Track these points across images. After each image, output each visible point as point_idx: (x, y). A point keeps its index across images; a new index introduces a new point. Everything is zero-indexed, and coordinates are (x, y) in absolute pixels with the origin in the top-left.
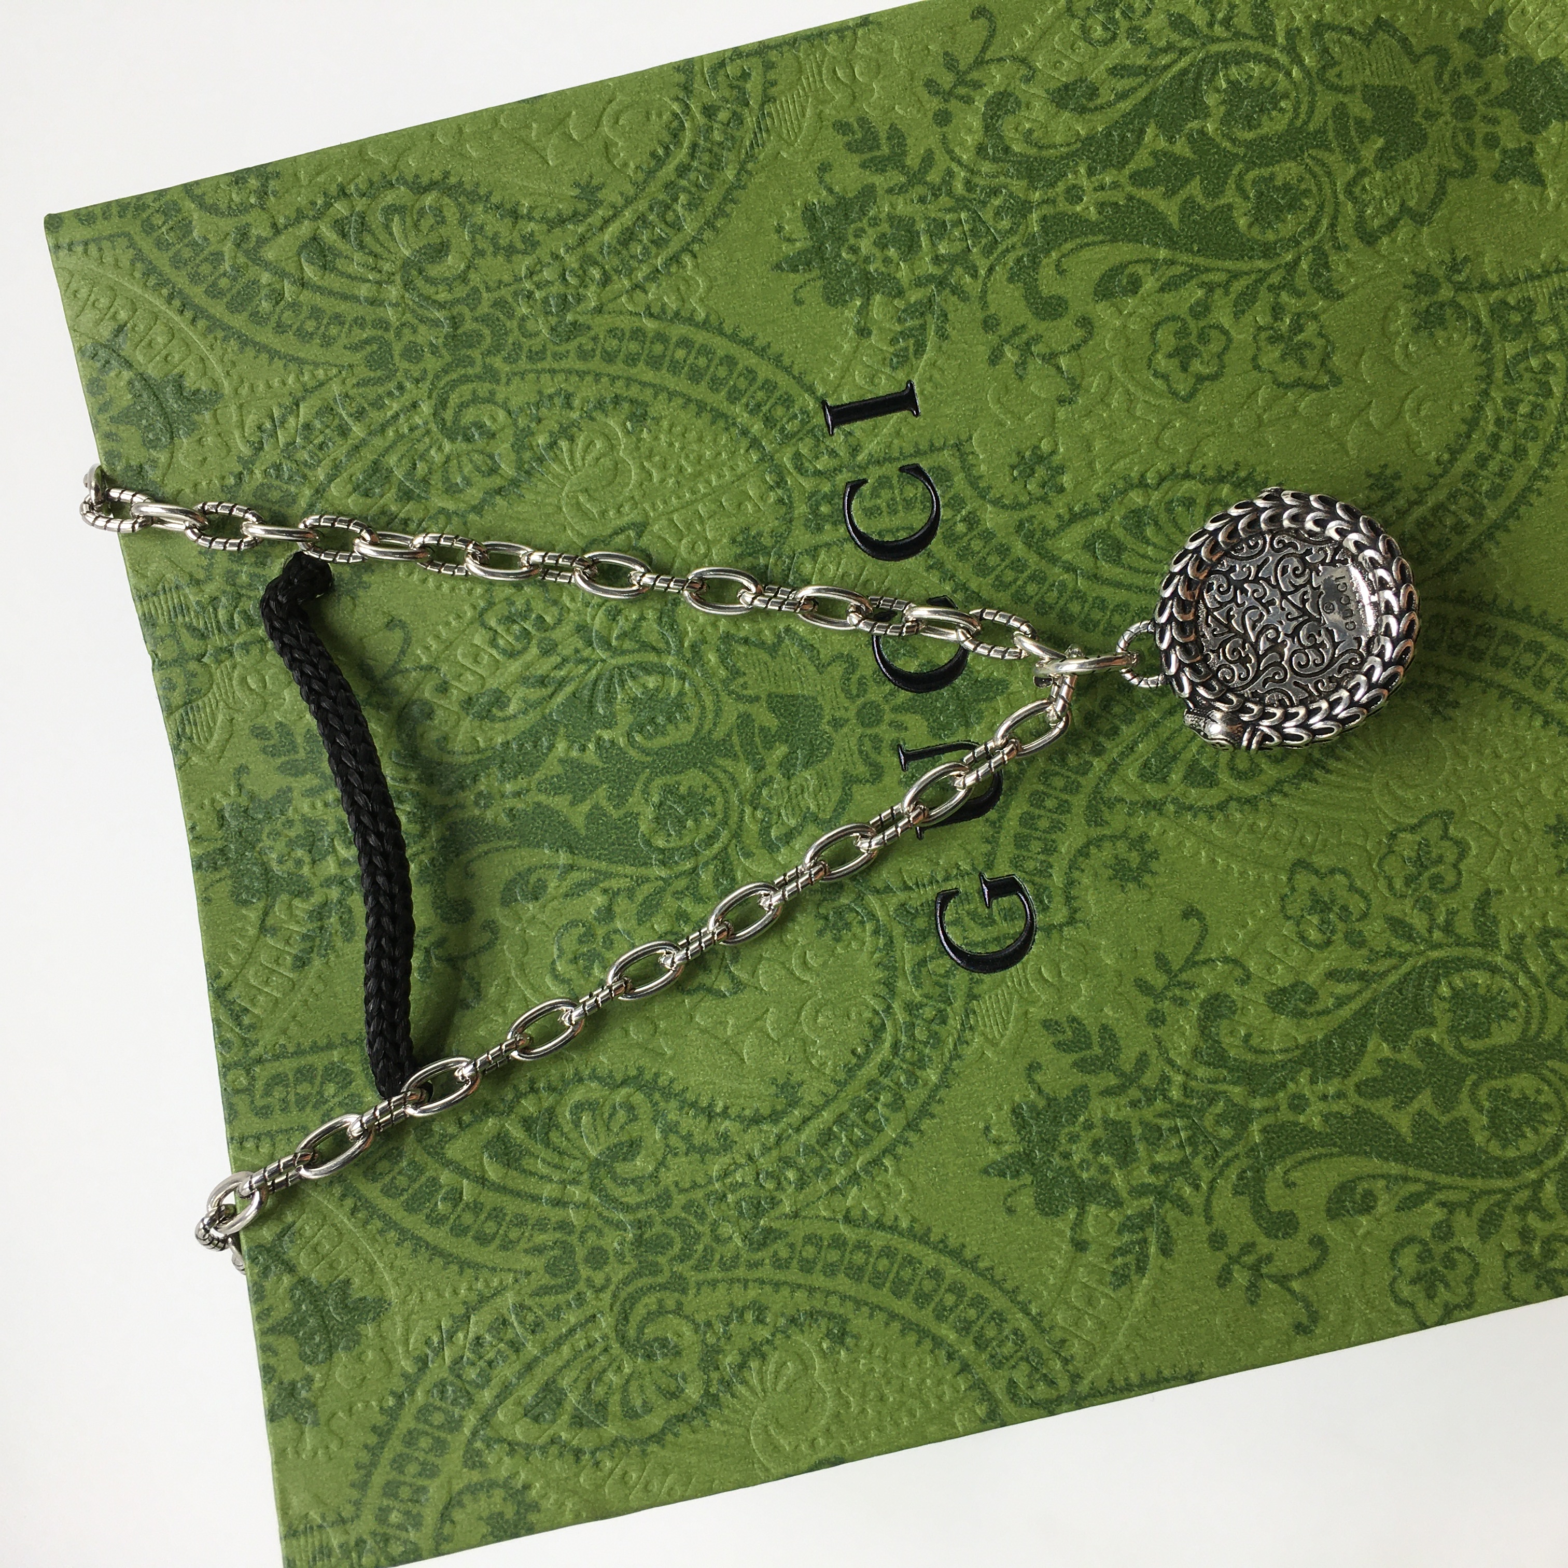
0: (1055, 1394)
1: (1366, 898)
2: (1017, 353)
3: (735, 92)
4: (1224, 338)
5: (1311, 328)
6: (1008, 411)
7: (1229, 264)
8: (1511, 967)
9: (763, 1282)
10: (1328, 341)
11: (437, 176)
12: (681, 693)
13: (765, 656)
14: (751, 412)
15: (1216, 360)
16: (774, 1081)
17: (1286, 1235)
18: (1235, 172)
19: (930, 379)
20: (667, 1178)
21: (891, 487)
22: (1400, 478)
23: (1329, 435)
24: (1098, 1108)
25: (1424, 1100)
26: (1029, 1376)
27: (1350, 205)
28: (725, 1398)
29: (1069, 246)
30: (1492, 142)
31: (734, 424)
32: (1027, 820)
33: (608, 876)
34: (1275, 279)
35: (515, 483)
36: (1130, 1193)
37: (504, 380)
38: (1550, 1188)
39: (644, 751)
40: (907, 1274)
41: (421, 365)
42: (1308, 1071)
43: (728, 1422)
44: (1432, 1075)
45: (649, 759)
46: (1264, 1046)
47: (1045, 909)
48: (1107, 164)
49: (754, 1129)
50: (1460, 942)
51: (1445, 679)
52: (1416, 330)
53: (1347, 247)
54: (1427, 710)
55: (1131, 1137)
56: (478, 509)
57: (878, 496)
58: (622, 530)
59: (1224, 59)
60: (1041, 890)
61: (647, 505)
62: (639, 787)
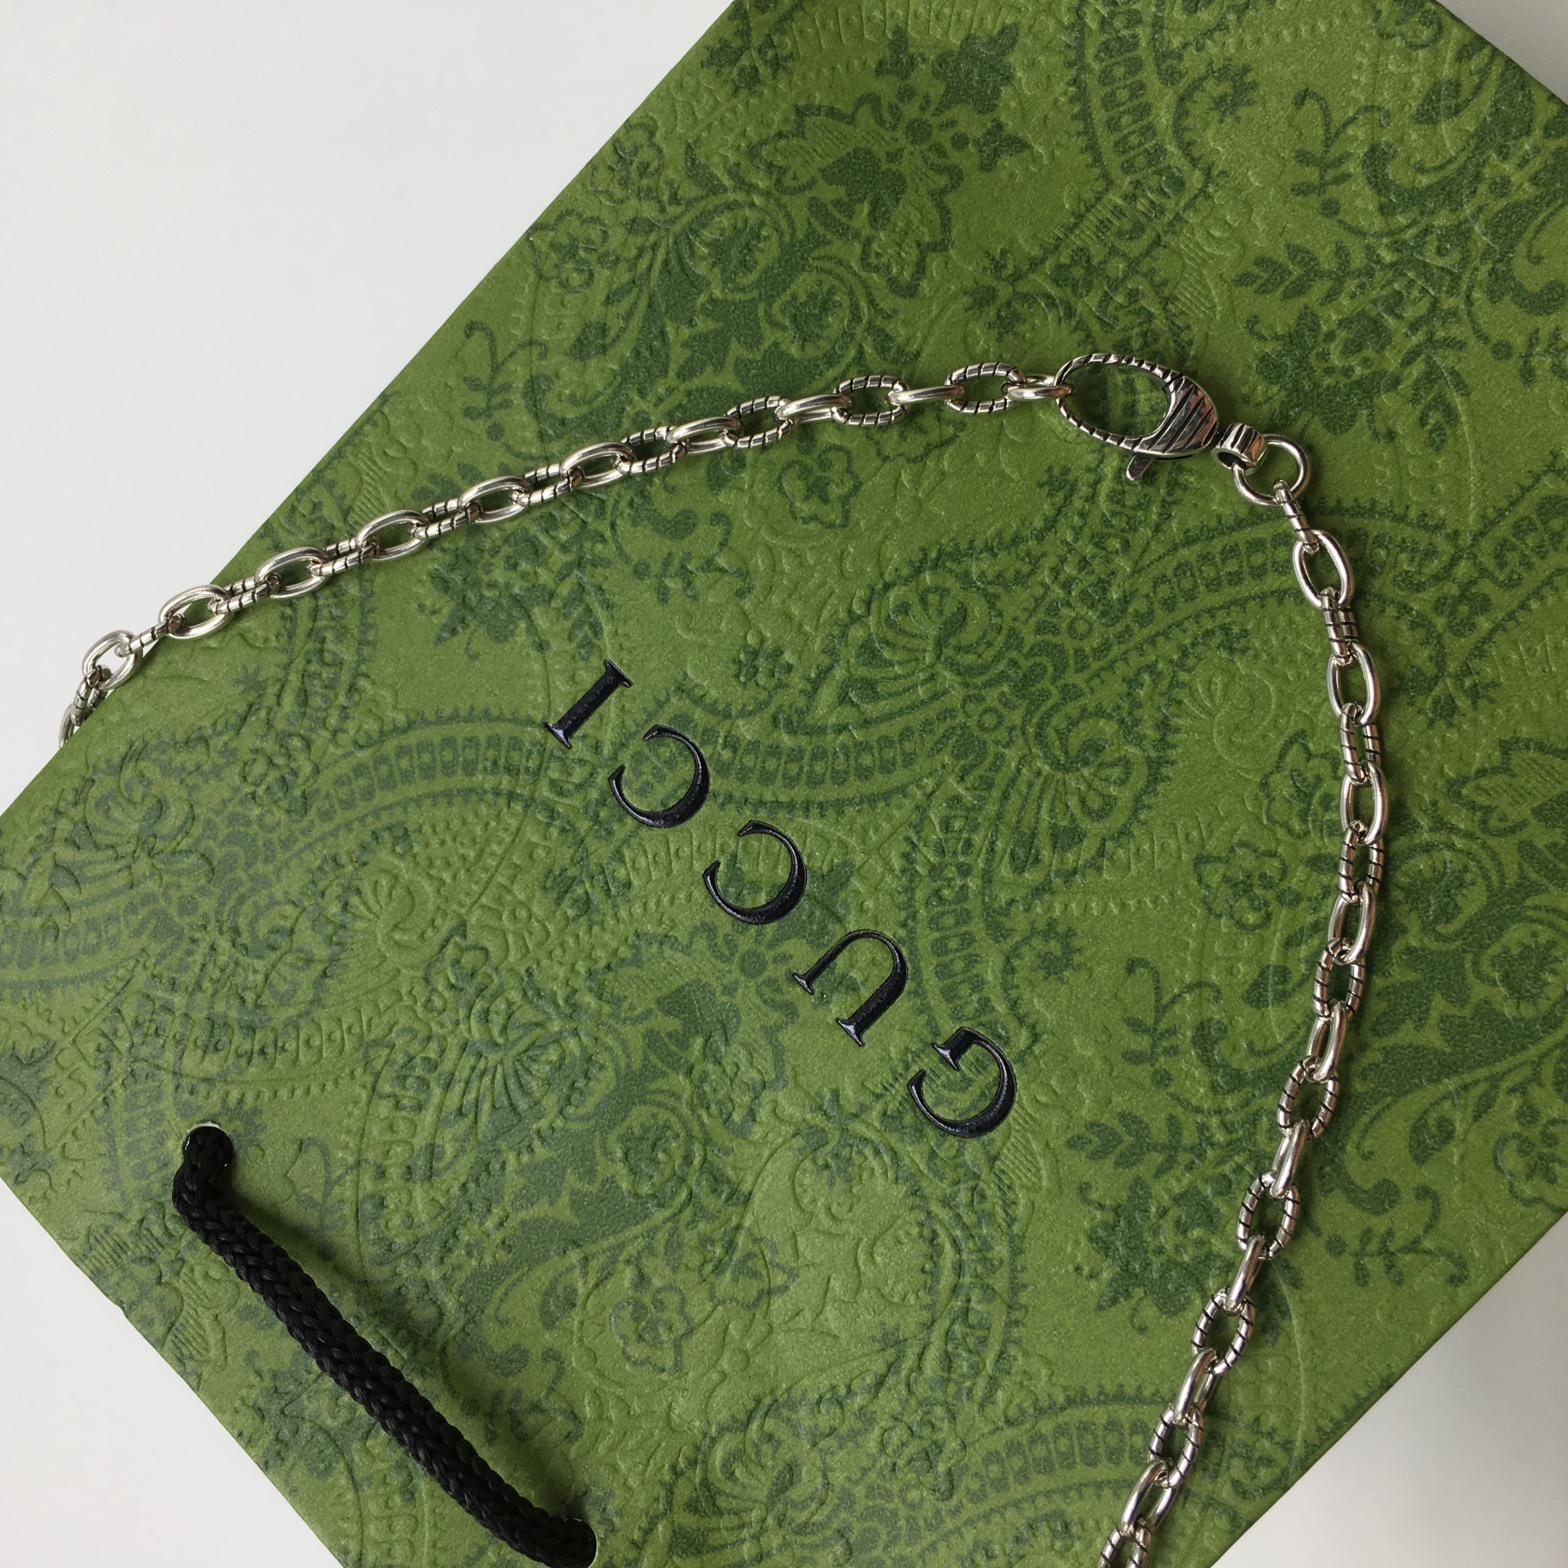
1: (1273, 855)
2: (678, 580)
3: (318, 525)
4: (842, 454)
6: (702, 632)
8: (1440, 837)
11: (123, 749)
12: (583, 1048)
13: (633, 971)
14: (493, 772)
15: (847, 477)
16: (873, 1338)
17: (1392, 1204)
18: (761, 312)
19: (621, 649)
20: (838, 1478)
21: (648, 759)
22: (1069, 470)
23: (984, 474)
24: (1161, 1191)
25: (1439, 1005)
26: (1246, 1468)
27: (874, 275)
30: (960, 142)
31: (485, 792)
32: (943, 971)
33: (622, 1246)
35: (334, 959)
37: (274, 879)
39: (582, 1119)
41: (200, 911)
44: (1432, 978)
45: (592, 1122)
46: (1270, 1044)
47: (1007, 1041)
48: (653, 378)
51: (1221, 617)
52: (1000, 338)
53: (895, 311)
54: (1224, 655)
55: (1205, 1198)
56: (316, 1002)
57: (641, 774)
58: (447, 941)
59: (692, 230)
60: (991, 1026)
61: (454, 907)
62: (599, 1153)
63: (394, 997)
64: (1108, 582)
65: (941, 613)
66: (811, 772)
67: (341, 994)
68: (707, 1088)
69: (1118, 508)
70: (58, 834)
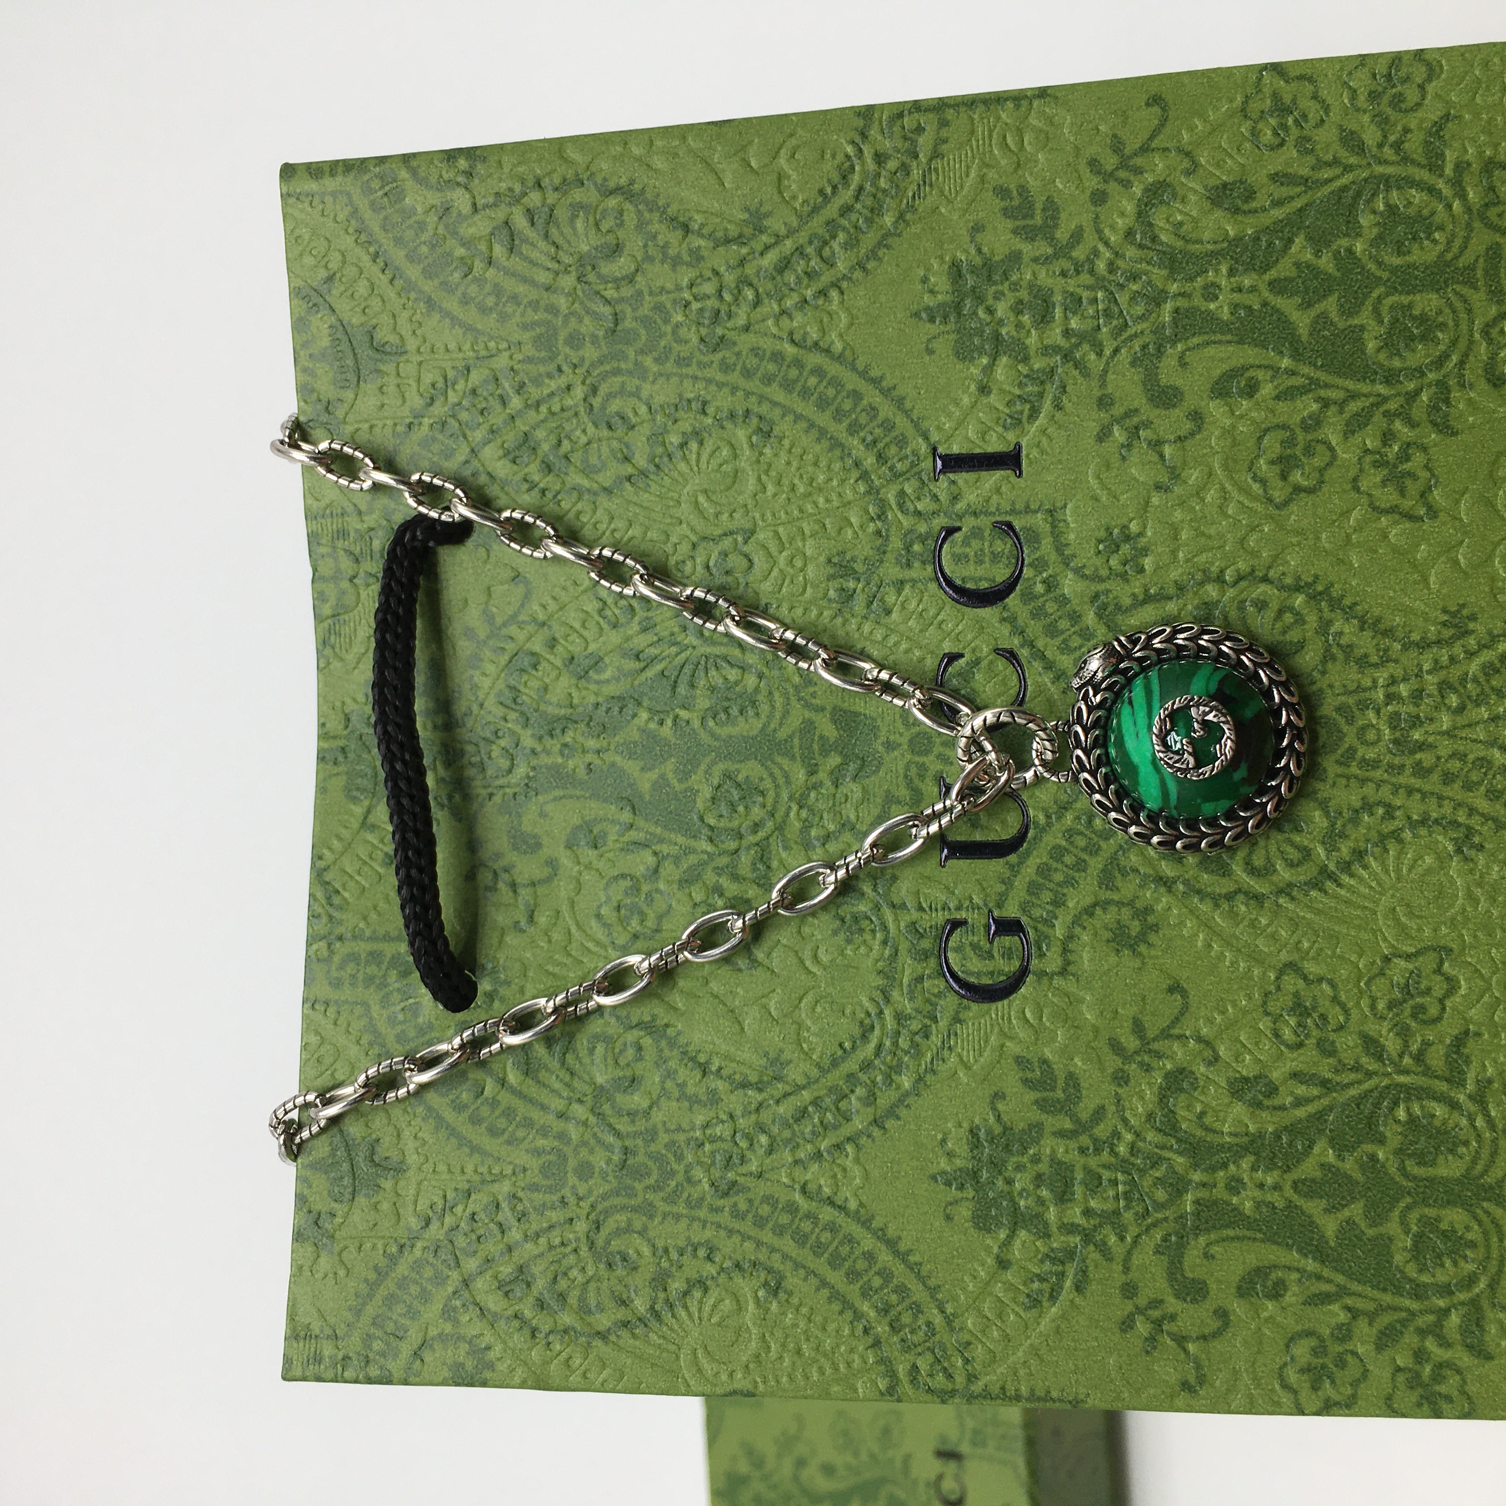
0: (950, 1386)
1: (1346, 1011)
2: (1125, 433)
3: (908, 144)
4: (1328, 453)
5: (1418, 458)
6: (1104, 486)
7: (1350, 384)
8: (1470, 1106)
9: (719, 1226)
10: (1433, 475)
11: (623, 181)
12: (756, 690)
14: (867, 446)
15: (1317, 475)
16: (766, 1055)
17: (1194, 1301)
18: (1375, 295)
19: (1038, 446)
20: (658, 1116)
21: (982, 539)
22: (1476, 619)
23: (1414, 565)
24: (1048, 1146)
25: (1356, 1210)
26: (932, 1366)
27: (1484, 344)
28: (667, 1316)
29: (1196, 340)
31: (849, 455)
32: (1044, 871)
33: (661, 841)
34: (1392, 406)
35: (644, 474)
36: (1059, 1228)
37: (651, 378)
38: (1454, 1319)
39: (713, 735)
40: (845, 1250)
41: (581, 353)
42: (1252, 1158)
43: (664, 1338)
44: (1369, 1189)
45: (717, 744)
46: (1217, 1126)
47: (1042, 955)
48: (1250, 268)
49: (740, 1092)
50: (1428, 1072)
51: (1475, 822)
53: (1471, 386)
54: (1451, 848)
55: (1073, 1179)
56: (608, 491)
57: (969, 545)
58: (732, 533)
59: (1387, 182)
60: (1043, 937)
61: (757, 515)
62: (703, 767)
63: (663, 538)
64: (1422, 723)
65: (1284, 632)
67: (629, 502)
68: (813, 795)
69: (1482, 679)
70: (526, 200)
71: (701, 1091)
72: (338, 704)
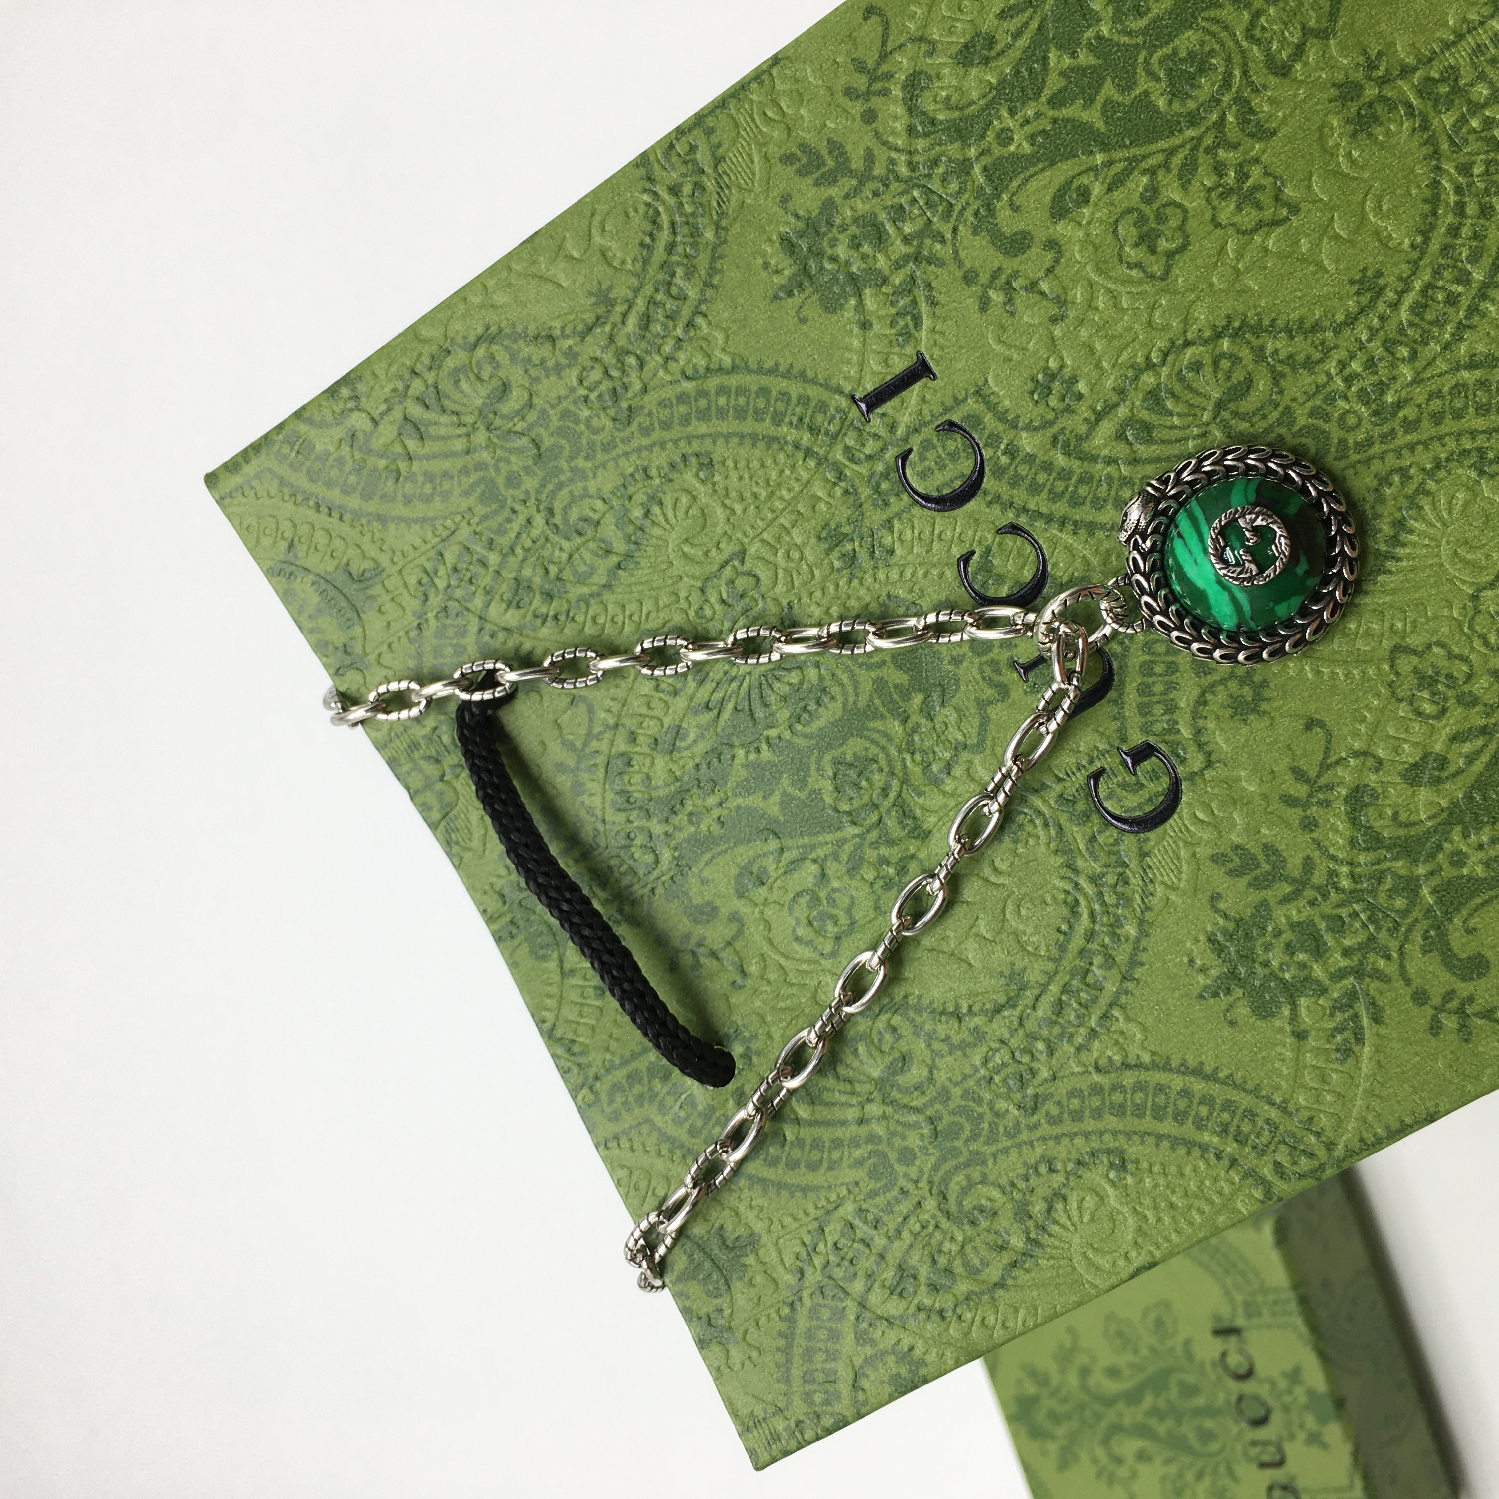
0: (1316, 1163)
1: (1465, 659)
2: (1001, 294)
3: (690, 166)
4: (1178, 211)
5: (1256, 172)
6: (1010, 346)
7: (1162, 144)
9: (1045, 1139)
10: (1276, 178)
11: (480, 330)
12: (820, 681)
14: (797, 428)
15: (1179, 234)
16: (1002, 974)
17: (1480, 975)
18: (1140, 60)
19: (936, 344)
20: (941, 1077)
21: (934, 447)
22: (1382, 274)
23: (1303, 260)
24: (1281, 916)
26: (1290, 1155)
27: (1255, 48)
28: (1045, 1239)
29: (1015, 184)
31: (786, 443)
32: (1144, 690)
33: (813, 847)
34: (1208, 141)
35: (628, 556)
36: (1331, 979)
37: (591, 475)
39: (806, 736)
40: (1161, 1099)
41: (523, 488)
42: (1458, 828)
43: (1052, 1258)
45: (813, 741)
46: (1413, 818)
47: (1183, 761)
48: (1025, 99)
49: (998, 1016)
51: (1481, 441)
52: (1354, 135)
53: (1264, 87)
54: (1473, 475)
55: (1318, 931)
56: (608, 587)
57: (926, 459)
58: (727, 562)
60: (1174, 746)
61: (739, 535)
62: (813, 767)
63: (673, 598)
64: (1388, 386)
65: (1229, 378)
66: (1074, 492)
67: (630, 585)
68: (916, 738)
69: (1417, 320)
70: (411, 392)
71: (965, 1035)
72: (487, 887)
